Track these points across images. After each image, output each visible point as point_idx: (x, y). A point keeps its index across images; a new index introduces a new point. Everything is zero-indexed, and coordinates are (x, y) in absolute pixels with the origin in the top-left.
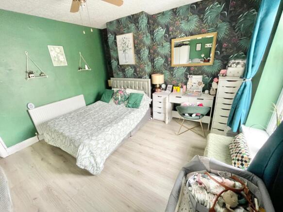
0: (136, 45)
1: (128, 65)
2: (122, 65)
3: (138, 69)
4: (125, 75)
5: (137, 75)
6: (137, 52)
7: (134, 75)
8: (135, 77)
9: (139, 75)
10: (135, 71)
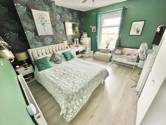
0: (52, 22)
1: (47, 36)
2: (41, 36)
3: (55, 38)
4: (44, 44)
5: (55, 42)
6: (54, 26)
7: (53, 42)
8: (54, 44)
9: (57, 42)
10: (53, 39)
